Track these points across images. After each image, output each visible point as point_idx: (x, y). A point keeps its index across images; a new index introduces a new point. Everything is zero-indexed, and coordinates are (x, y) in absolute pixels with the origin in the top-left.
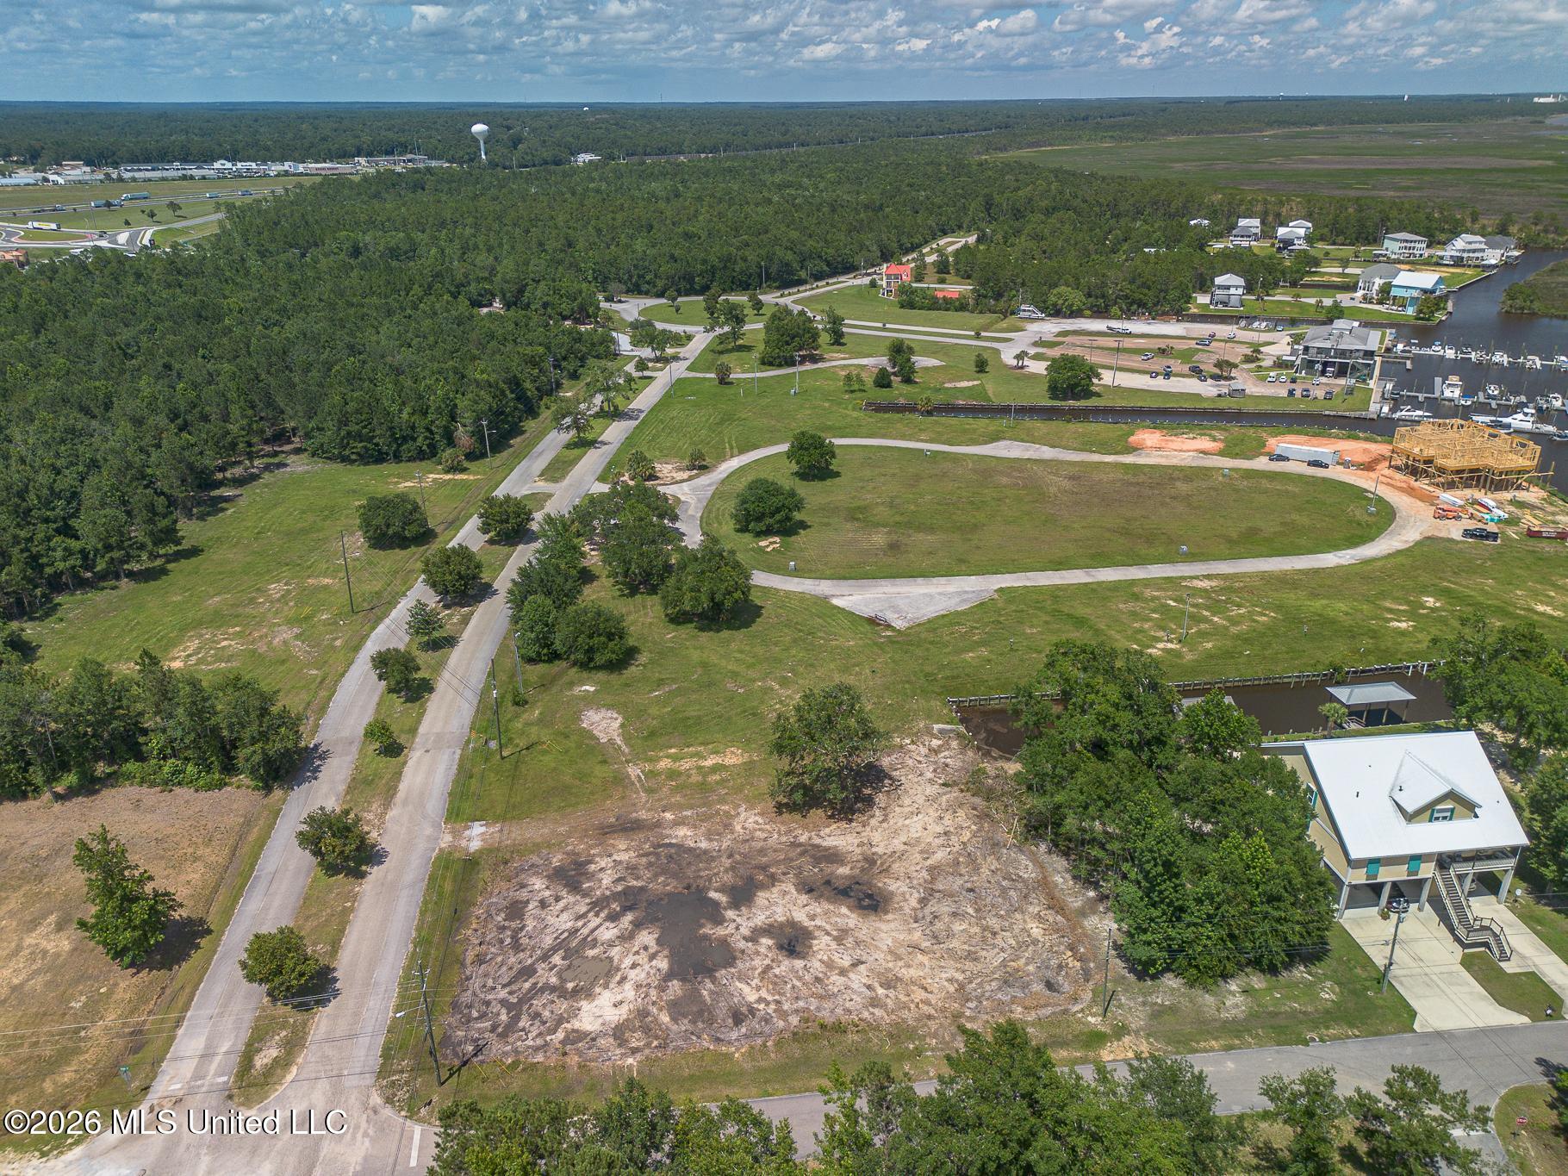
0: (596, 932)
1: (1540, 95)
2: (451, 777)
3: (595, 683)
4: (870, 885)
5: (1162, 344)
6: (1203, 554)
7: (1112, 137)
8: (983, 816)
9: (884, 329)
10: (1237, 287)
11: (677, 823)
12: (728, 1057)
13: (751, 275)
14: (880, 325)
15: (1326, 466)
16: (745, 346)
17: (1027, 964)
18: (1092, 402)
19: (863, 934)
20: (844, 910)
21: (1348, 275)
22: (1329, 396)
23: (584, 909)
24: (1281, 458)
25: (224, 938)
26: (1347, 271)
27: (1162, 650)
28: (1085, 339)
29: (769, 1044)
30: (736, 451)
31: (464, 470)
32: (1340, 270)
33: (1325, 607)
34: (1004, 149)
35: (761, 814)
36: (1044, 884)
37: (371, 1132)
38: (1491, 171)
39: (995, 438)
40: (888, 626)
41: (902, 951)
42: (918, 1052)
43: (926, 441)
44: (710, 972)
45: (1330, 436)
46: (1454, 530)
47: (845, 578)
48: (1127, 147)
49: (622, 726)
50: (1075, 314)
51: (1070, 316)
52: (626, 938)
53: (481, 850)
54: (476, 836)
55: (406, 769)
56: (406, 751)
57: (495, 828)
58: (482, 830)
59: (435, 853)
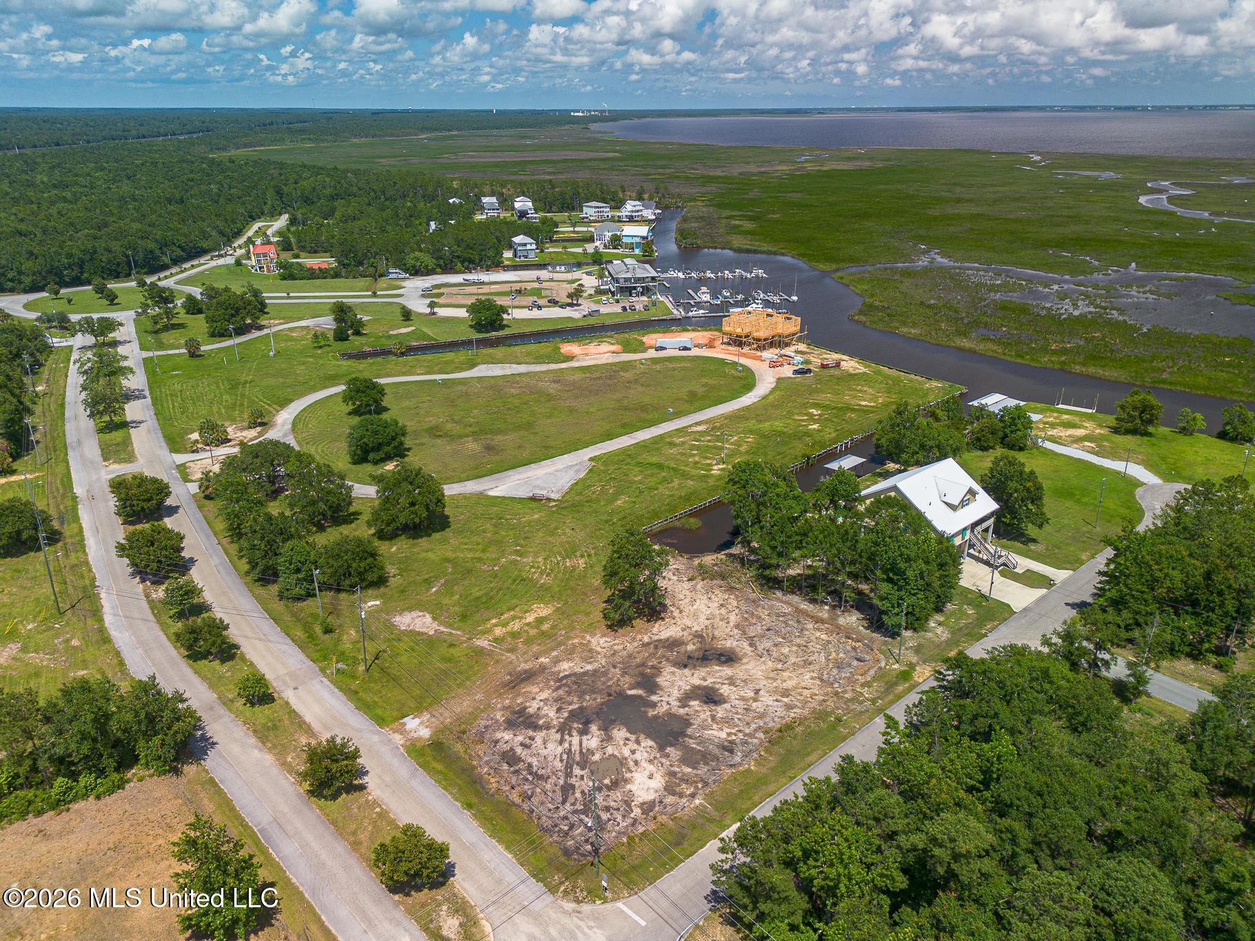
0: (584, 745)
1: (575, 111)
2: (344, 698)
3: (376, 598)
4: (716, 649)
5: (517, 287)
6: (681, 412)
7: (310, 139)
8: (731, 589)
9: (289, 298)
10: (531, 244)
11: (556, 661)
12: (748, 771)
13: (118, 264)
14: (285, 295)
15: (689, 349)
16: (179, 325)
17: (838, 654)
18: (506, 332)
19: (741, 675)
20: (717, 668)
21: (577, 232)
22: (646, 308)
23: (557, 737)
24: (662, 348)
26: (576, 229)
27: (719, 470)
28: (455, 290)
29: (762, 753)
30: (279, 408)
31: (13, 472)
32: (572, 229)
33: (772, 426)
34: (224, 149)
35: (604, 636)
36: (798, 611)
37: (591, 924)
38: (591, 160)
39: (472, 365)
40: (549, 499)
41: (772, 675)
42: (839, 720)
43: (422, 374)
44: (683, 734)
45: (672, 331)
46: (787, 371)
47: (480, 477)
48: (326, 147)
49: (434, 619)
50: (430, 272)
51: (427, 274)
52: (608, 739)
53: (434, 734)
54: (418, 727)
55: (294, 707)
56: (276, 695)
57: (426, 716)
58: (417, 721)
59: (402, 749)
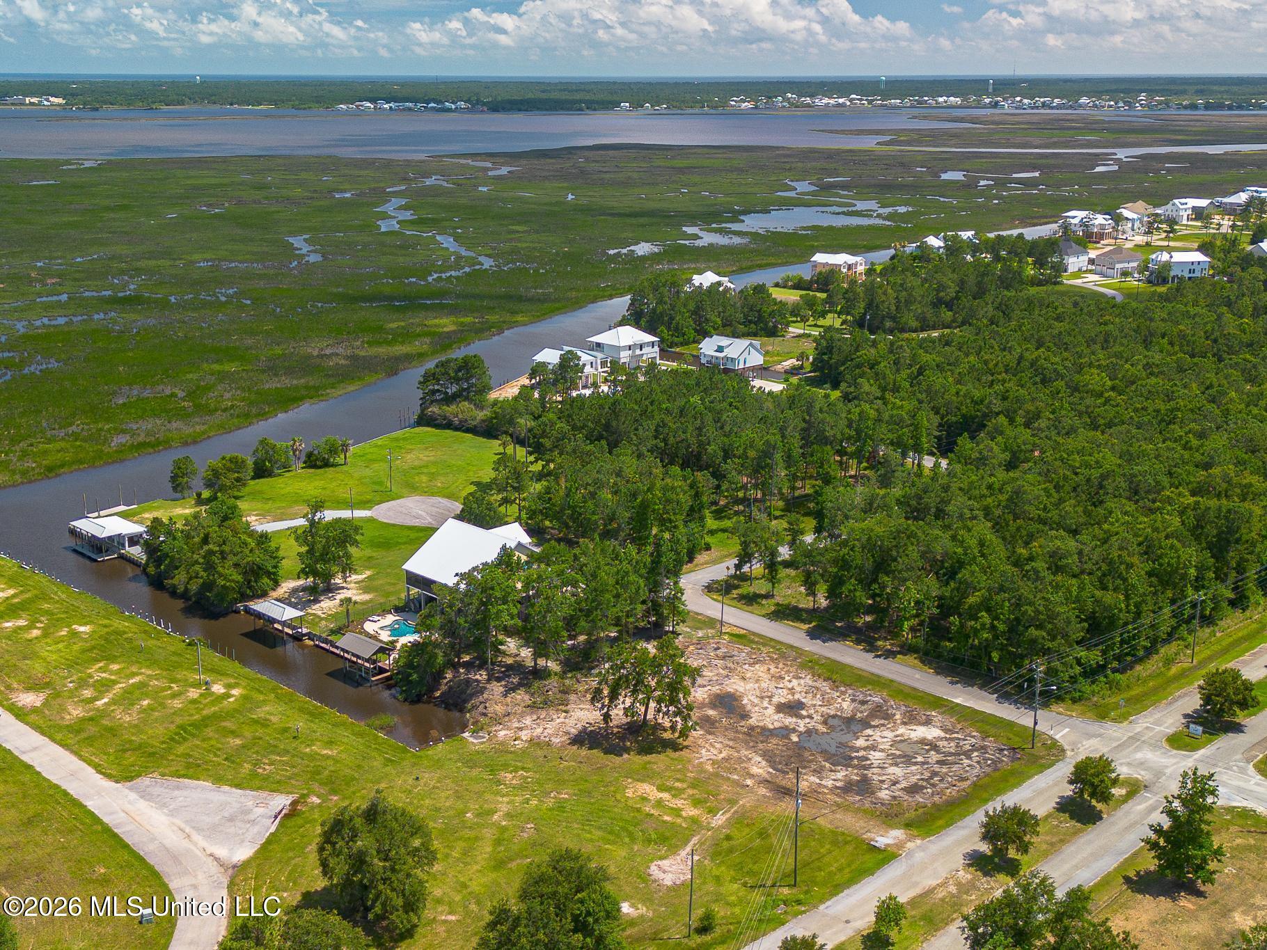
0: (882, 758)
11: (752, 776)
20: (745, 703)
23: (875, 771)
25: (1116, 865)
52: (871, 748)
53: (896, 828)
54: (889, 838)
56: (866, 932)
57: (867, 836)
58: (878, 840)
59: (930, 838)
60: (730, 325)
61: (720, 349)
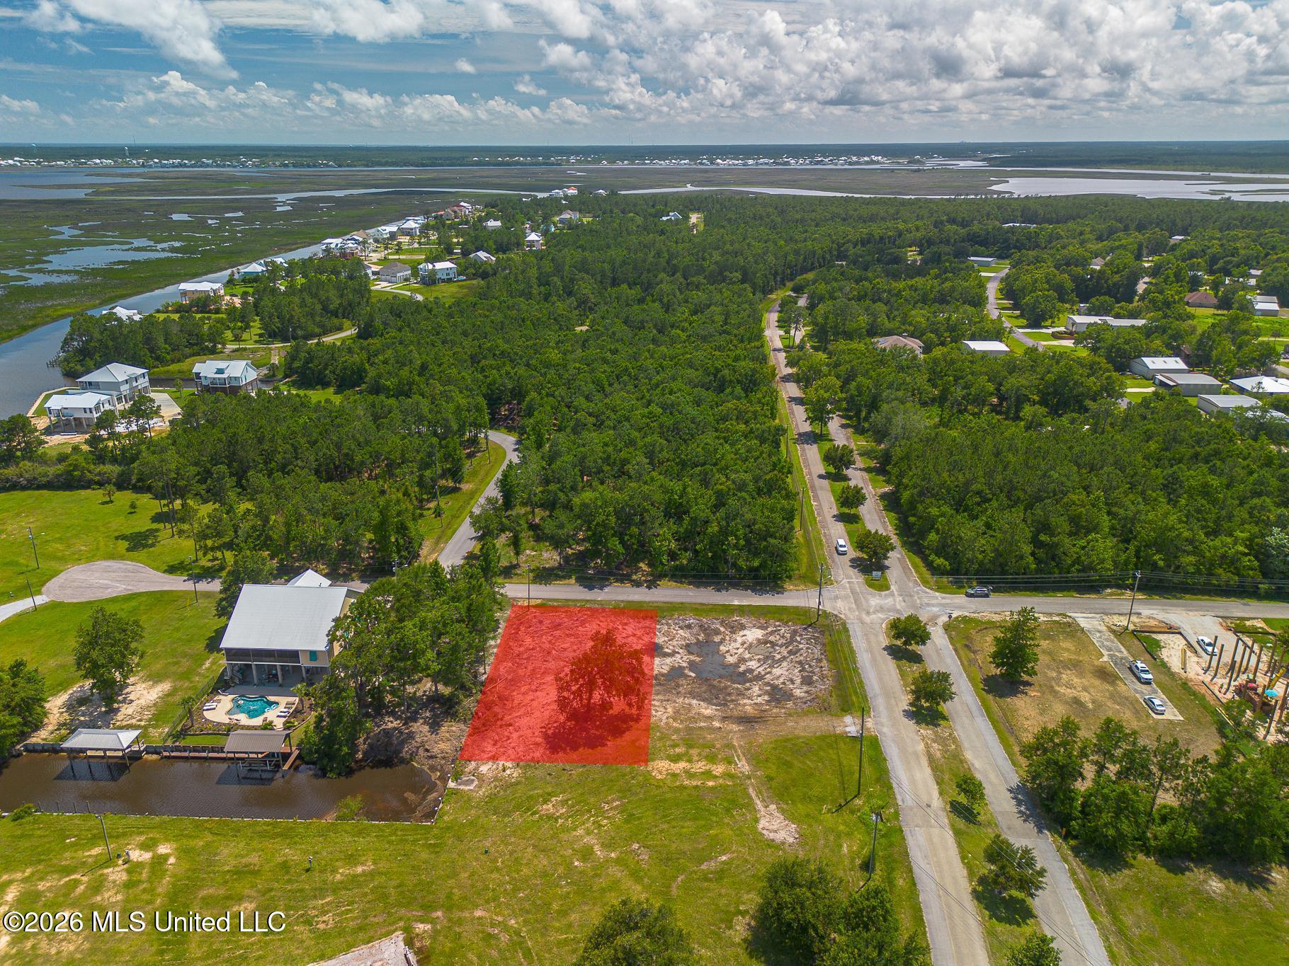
0: (758, 665)
23: (768, 677)
35: (652, 717)
49: (757, 821)
52: (742, 661)
53: (843, 716)
54: (850, 725)
55: (936, 787)
56: (948, 807)
57: (839, 730)
58: (848, 729)
59: (872, 714)
60: (178, 350)
61: (220, 371)
